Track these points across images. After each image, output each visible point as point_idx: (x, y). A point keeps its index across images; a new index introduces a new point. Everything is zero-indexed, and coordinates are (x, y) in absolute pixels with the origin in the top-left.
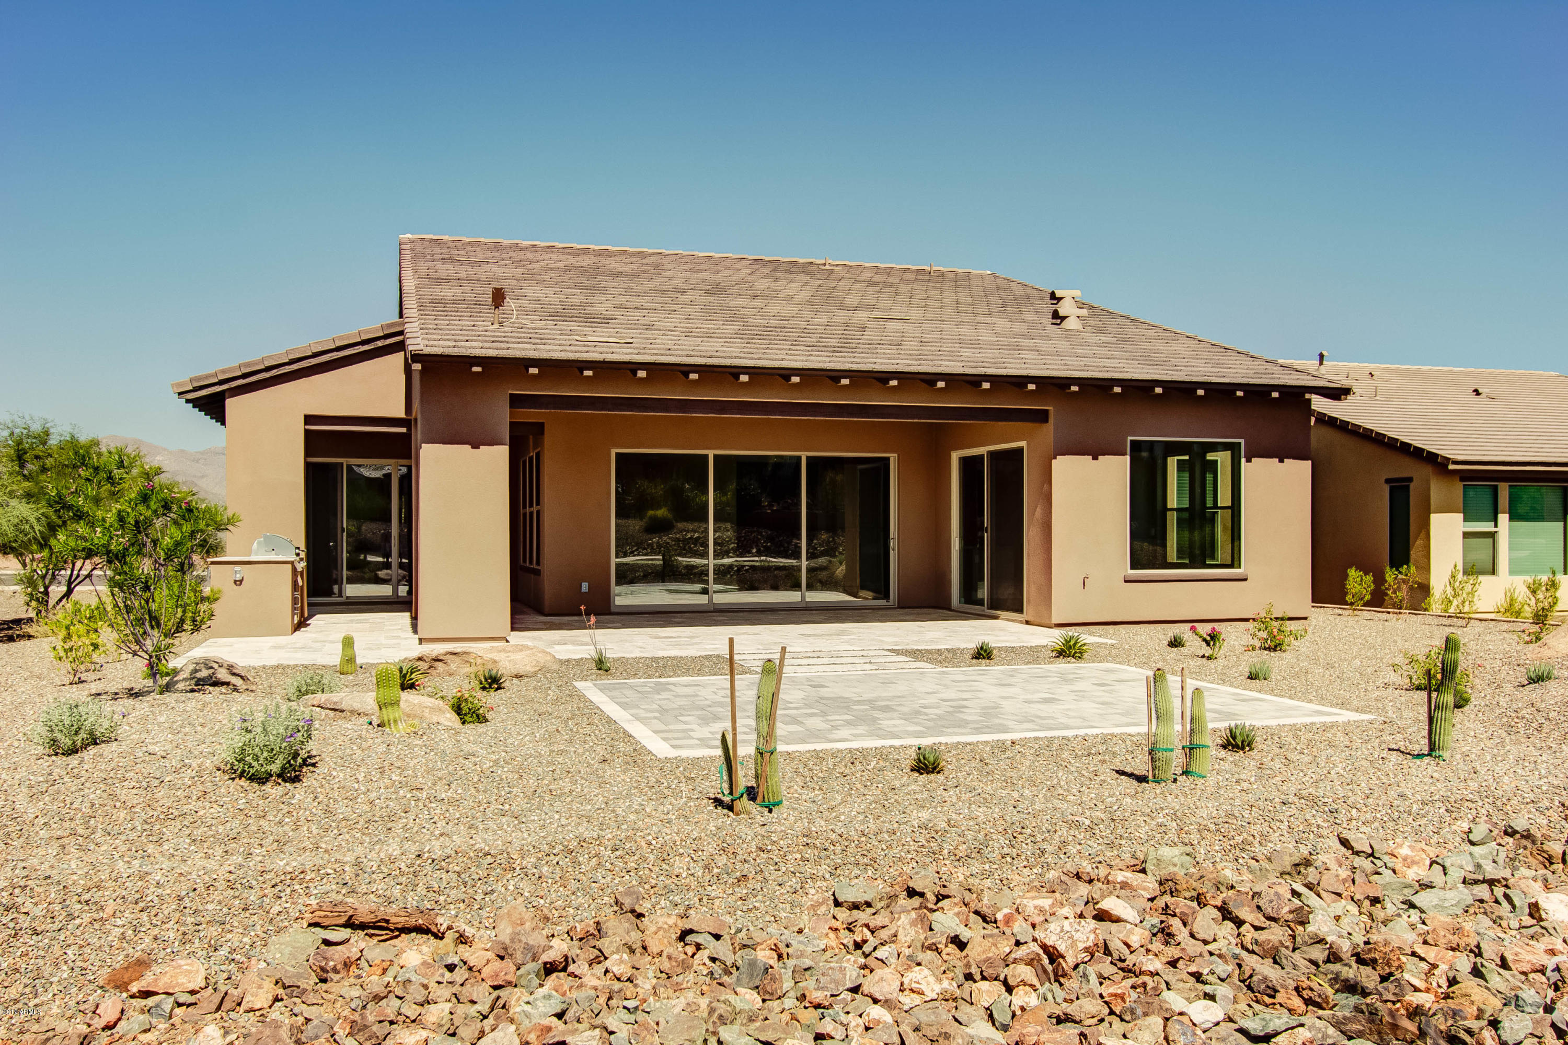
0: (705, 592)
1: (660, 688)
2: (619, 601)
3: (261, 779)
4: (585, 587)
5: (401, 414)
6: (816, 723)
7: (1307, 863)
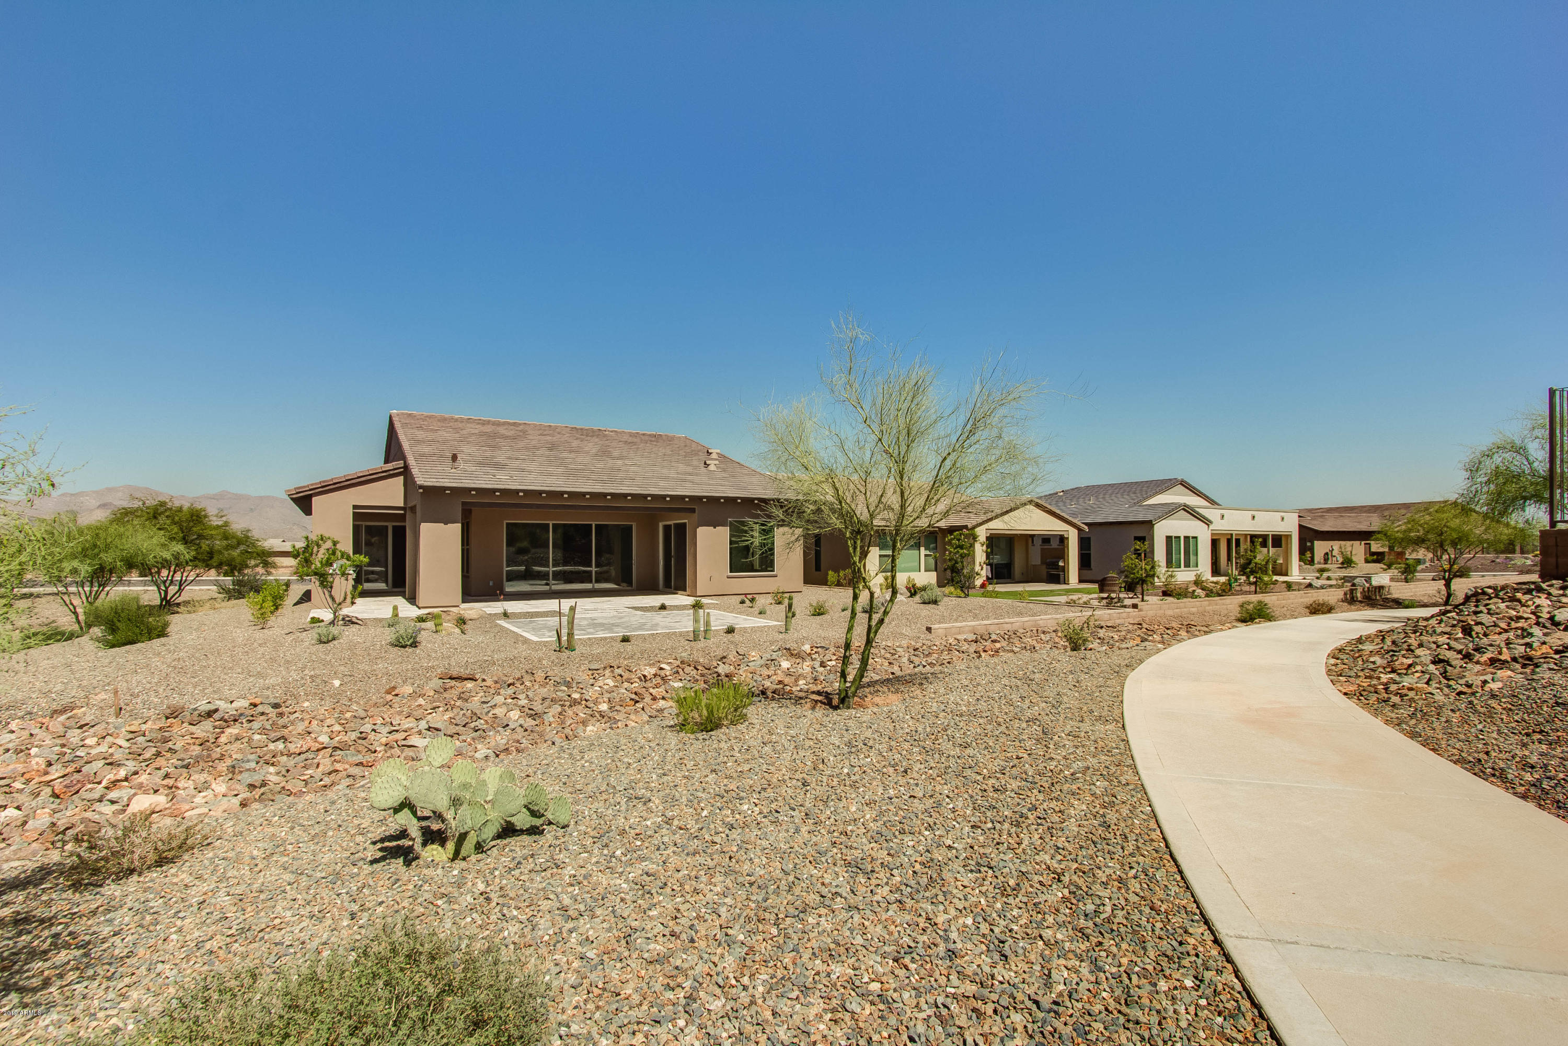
0: (547, 584)
1: (531, 622)
2: (508, 589)
3: (404, 647)
4: (491, 583)
5: (402, 505)
6: (591, 630)
7: (725, 657)
